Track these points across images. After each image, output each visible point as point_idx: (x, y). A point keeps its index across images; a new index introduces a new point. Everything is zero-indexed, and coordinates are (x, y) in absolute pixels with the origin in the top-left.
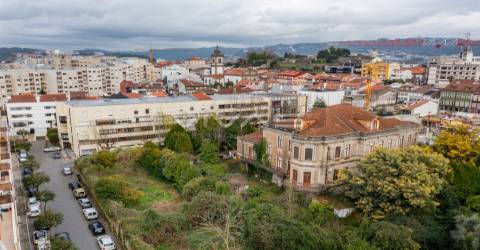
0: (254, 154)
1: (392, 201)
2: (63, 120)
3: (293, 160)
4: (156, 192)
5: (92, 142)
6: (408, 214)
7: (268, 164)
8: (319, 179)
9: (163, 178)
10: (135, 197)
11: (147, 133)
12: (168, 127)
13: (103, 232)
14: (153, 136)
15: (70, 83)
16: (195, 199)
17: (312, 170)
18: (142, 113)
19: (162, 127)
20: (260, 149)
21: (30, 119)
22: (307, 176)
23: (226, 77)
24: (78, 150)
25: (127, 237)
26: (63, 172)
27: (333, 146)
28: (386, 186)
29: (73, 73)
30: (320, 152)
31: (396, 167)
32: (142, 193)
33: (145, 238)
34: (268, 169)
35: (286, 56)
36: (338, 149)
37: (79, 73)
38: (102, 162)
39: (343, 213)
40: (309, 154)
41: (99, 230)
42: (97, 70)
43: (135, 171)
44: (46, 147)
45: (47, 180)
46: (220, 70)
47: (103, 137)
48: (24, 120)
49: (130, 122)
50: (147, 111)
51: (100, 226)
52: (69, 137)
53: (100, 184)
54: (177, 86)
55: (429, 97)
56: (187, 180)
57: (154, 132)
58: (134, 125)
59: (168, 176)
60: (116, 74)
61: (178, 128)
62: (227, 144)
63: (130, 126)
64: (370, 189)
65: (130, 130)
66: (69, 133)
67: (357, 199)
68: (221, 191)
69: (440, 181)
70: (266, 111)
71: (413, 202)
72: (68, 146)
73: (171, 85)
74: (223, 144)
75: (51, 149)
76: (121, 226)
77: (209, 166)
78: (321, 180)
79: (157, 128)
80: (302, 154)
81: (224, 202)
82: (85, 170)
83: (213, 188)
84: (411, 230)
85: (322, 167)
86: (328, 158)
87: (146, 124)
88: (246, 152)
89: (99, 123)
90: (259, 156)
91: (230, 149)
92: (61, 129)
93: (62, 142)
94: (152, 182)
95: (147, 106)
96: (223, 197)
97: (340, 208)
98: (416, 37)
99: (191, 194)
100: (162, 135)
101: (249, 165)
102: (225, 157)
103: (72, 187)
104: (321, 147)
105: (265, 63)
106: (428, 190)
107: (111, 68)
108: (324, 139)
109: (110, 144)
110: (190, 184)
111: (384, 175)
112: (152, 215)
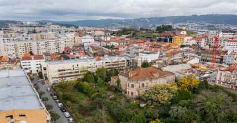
0: (116, 84)
1: (156, 102)
2: (45, 69)
3: (128, 87)
4: (82, 97)
5: (57, 78)
6: (161, 106)
7: (121, 88)
8: (136, 94)
9: (84, 93)
10: (75, 100)
11: (77, 74)
12: (85, 71)
13: (65, 111)
14: (80, 75)
15: (42, 47)
16: (95, 100)
17: (134, 91)
18: (75, 66)
19: (83, 71)
20: (118, 82)
21: (30, 67)
22: (132, 93)
23: (111, 43)
24: (51, 81)
25: (74, 112)
26: (47, 90)
27: (141, 83)
28: (154, 97)
29: (43, 43)
30: (136, 85)
31: (158, 91)
32: (77, 98)
33: (79, 113)
34: (121, 90)
35: (141, 29)
36: (143, 84)
37: (46, 43)
38: (62, 86)
39: (142, 105)
40: (133, 86)
41: (64, 110)
42: (53, 41)
43: (74, 89)
44: (38, 79)
45: (44, 93)
46: (109, 39)
47: (61, 76)
48: (28, 67)
49: (71, 70)
50: (77, 65)
51: (64, 109)
52: (48, 75)
53: (64, 96)
54: (89, 48)
55: (197, 55)
56: (92, 94)
57: (80, 73)
58: (73, 71)
59: (86, 92)
60: (62, 42)
61: (89, 73)
62: (108, 79)
63: (71, 71)
64: (150, 98)
65: (71, 73)
66: (47, 73)
67: (147, 101)
68: (103, 98)
69: (172, 96)
70: (125, 64)
71: (162, 102)
72: (47, 79)
73: (86, 48)
74: (106, 79)
75: (41, 80)
76: (72, 109)
77: (100, 88)
78: (137, 94)
79: (81, 72)
80: (131, 86)
81: (104, 102)
82: (57, 90)
83: (100, 97)
84: (158, 111)
85: (137, 90)
86: (139, 87)
87: (77, 71)
88: (114, 83)
89: (59, 71)
90: (118, 85)
91: (109, 81)
92: (44, 72)
93: (44, 77)
94: (80, 94)
95: (77, 64)
96: (104, 100)
97: (142, 104)
98: (211, 14)
99: (94, 99)
100: (83, 75)
101: (115, 88)
102: (107, 84)
103: (52, 95)
104: (137, 84)
105: (130, 33)
106: (166, 99)
107: (59, 39)
108: (137, 81)
109: (64, 78)
110: (93, 95)
111: (154, 94)
112: (81, 106)
